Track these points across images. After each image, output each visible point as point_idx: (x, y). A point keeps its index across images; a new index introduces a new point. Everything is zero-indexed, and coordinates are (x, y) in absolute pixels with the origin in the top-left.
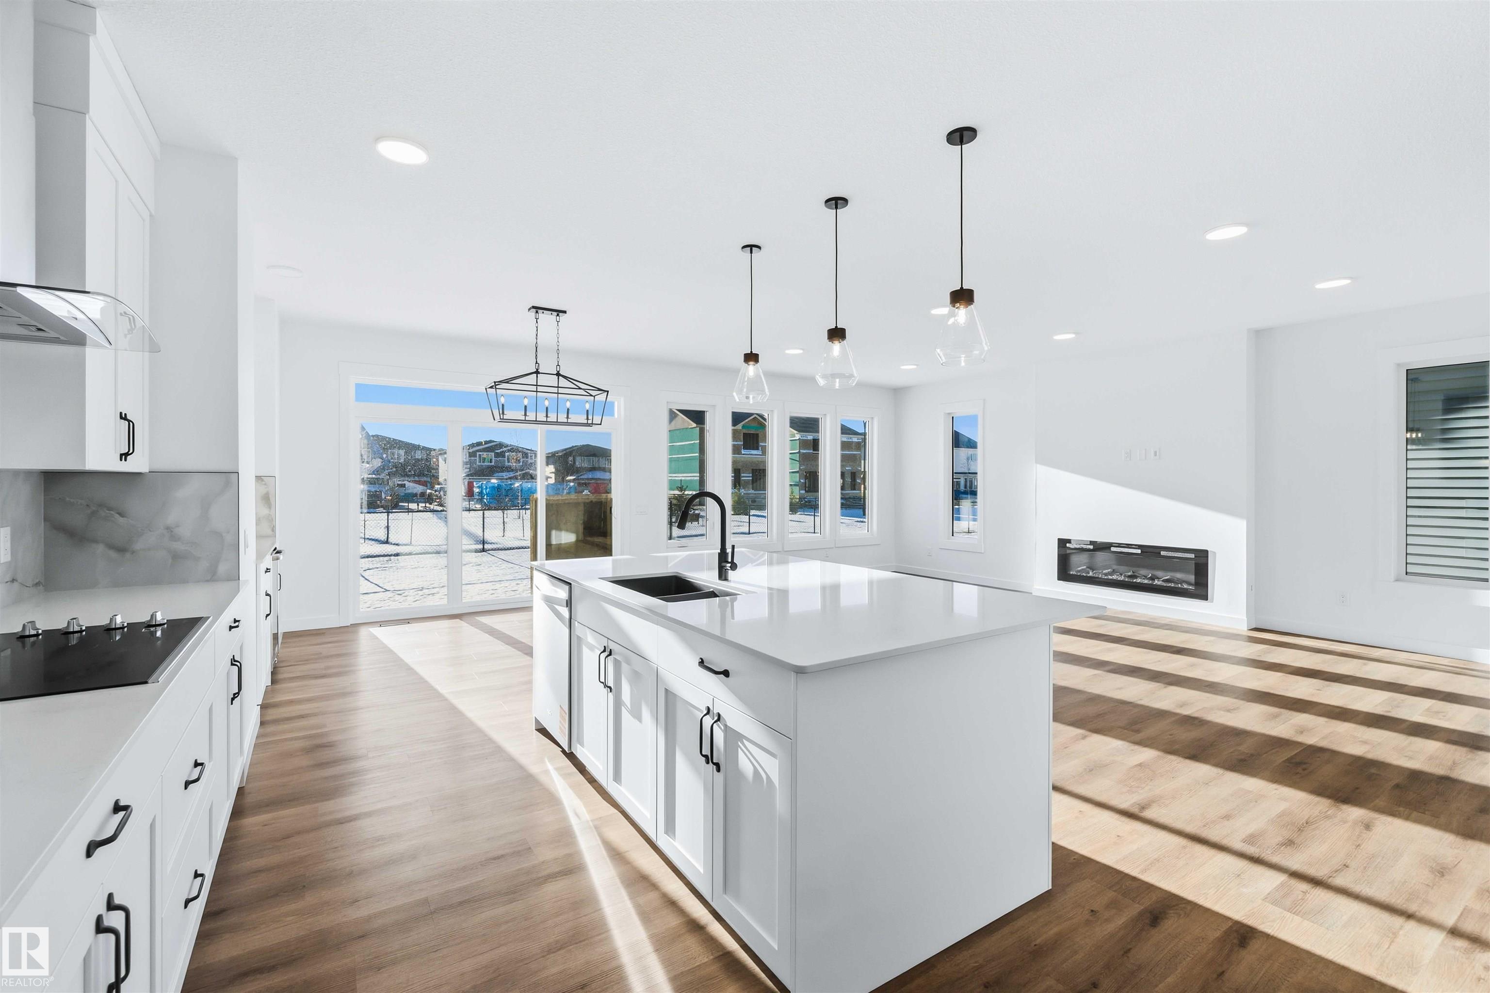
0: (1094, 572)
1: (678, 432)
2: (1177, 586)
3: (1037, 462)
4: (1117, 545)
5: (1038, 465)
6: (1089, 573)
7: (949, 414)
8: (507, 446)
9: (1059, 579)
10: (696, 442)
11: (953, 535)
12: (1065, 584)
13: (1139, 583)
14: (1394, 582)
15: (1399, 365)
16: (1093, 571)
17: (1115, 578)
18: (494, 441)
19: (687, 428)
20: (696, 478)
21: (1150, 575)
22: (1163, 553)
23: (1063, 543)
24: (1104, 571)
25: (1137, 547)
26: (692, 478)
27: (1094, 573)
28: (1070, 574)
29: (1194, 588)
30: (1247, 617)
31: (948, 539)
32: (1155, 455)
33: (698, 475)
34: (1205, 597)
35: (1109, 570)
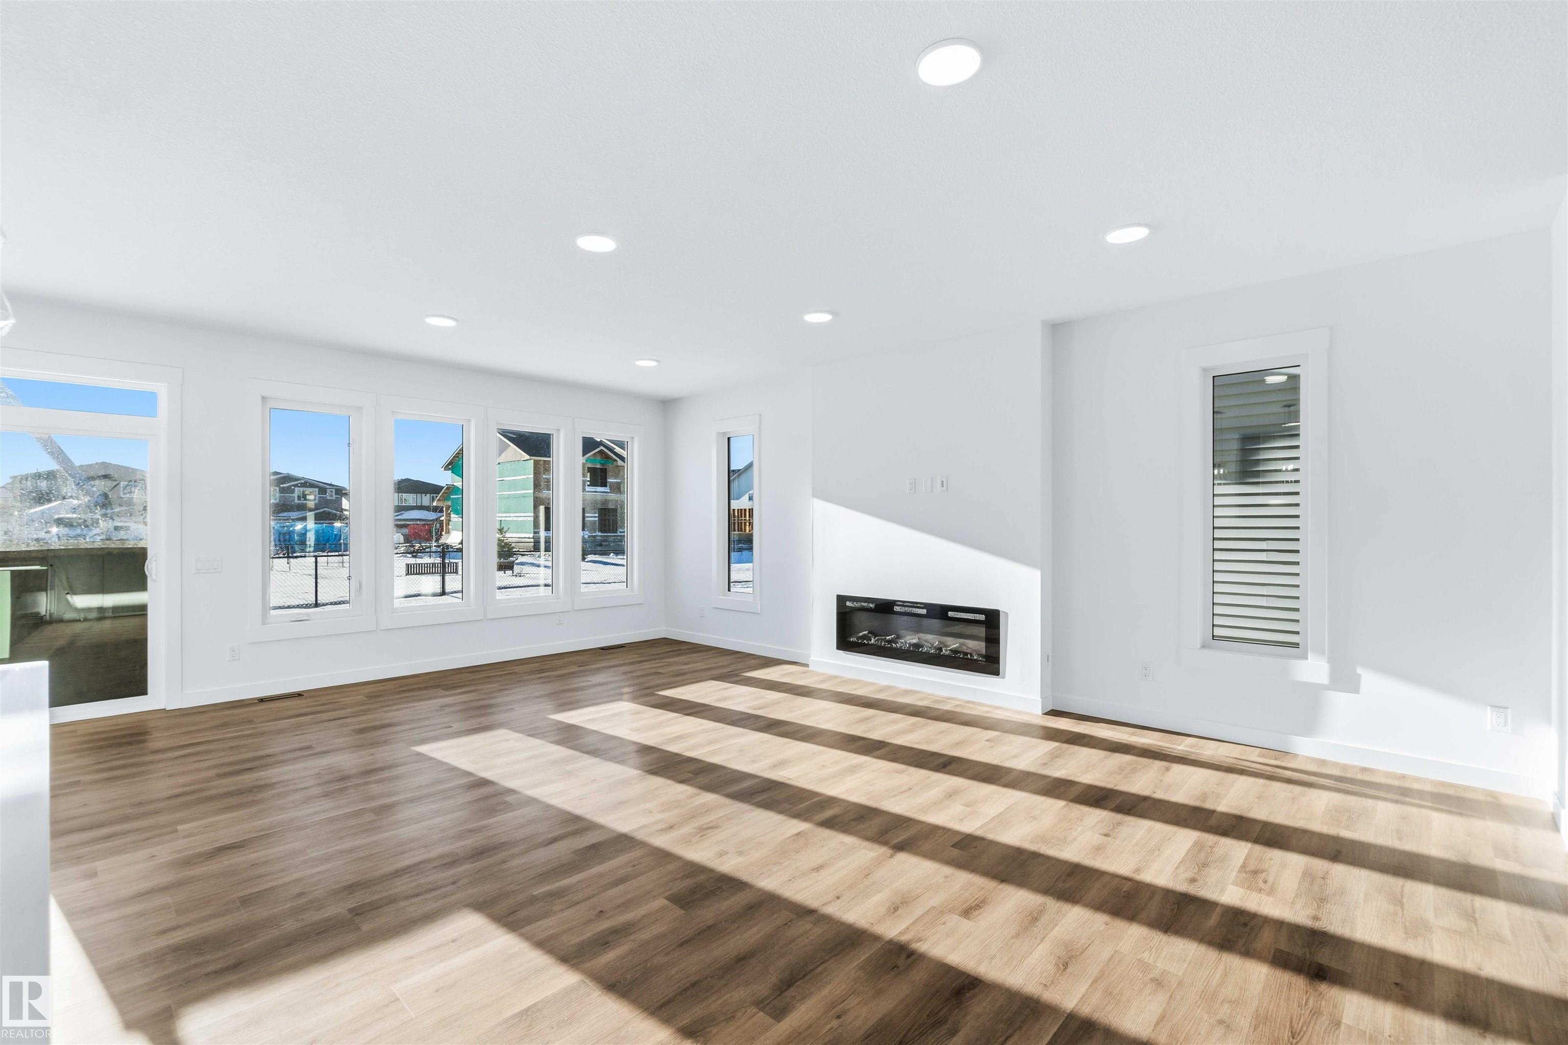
0: (877, 638)
1: (508, 465)
2: (966, 657)
3: (813, 496)
4: (901, 603)
5: (815, 499)
6: (871, 641)
7: (724, 433)
8: (297, 479)
9: (839, 648)
10: (530, 476)
11: (729, 590)
12: (844, 654)
13: (925, 653)
14: (1200, 649)
15: (1205, 370)
16: (875, 638)
17: (899, 647)
18: (280, 473)
19: (519, 461)
20: (529, 519)
21: (937, 643)
22: (951, 614)
23: (841, 600)
24: (888, 638)
25: (922, 606)
26: (525, 519)
27: (876, 640)
28: (850, 641)
29: (984, 660)
30: (1041, 698)
31: (724, 596)
32: (942, 486)
33: (532, 514)
34: (996, 673)
35: (893, 636)
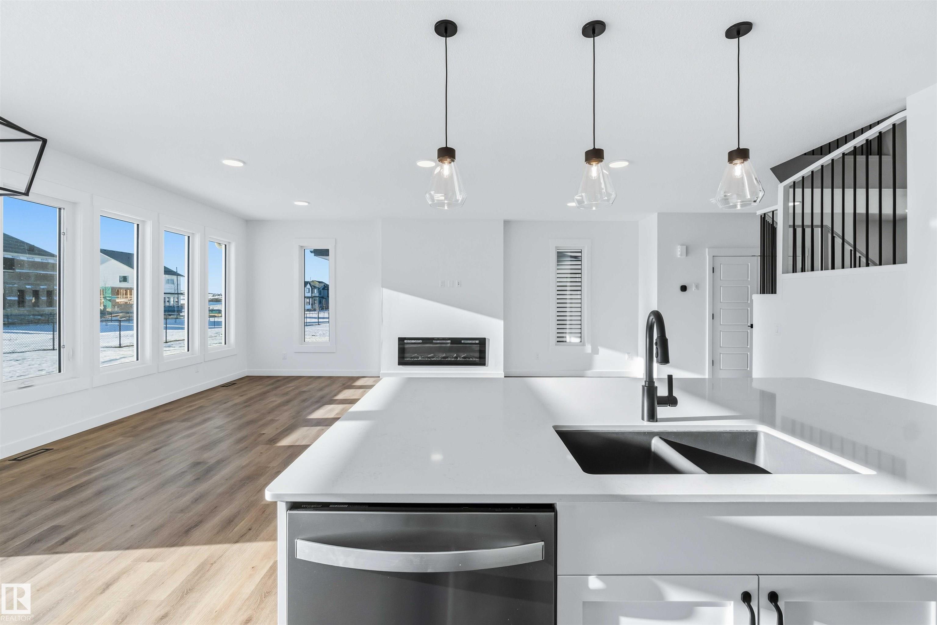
2: (470, 360)
4: (436, 339)
5: (384, 289)
6: (418, 358)
7: (303, 247)
9: (399, 364)
11: (304, 341)
12: (402, 368)
13: (449, 360)
17: (435, 359)
21: (456, 355)
22: (463, 342)
23: (401, 340)
24: (428, 356)
25: (449, 339)
27: (422, 358)
28: (406, 360)
29: (478, 360)
30: (504, 372)
31: (302, 344)
32: (458, 284)
34: (484, 364)
35: (431, 355)
